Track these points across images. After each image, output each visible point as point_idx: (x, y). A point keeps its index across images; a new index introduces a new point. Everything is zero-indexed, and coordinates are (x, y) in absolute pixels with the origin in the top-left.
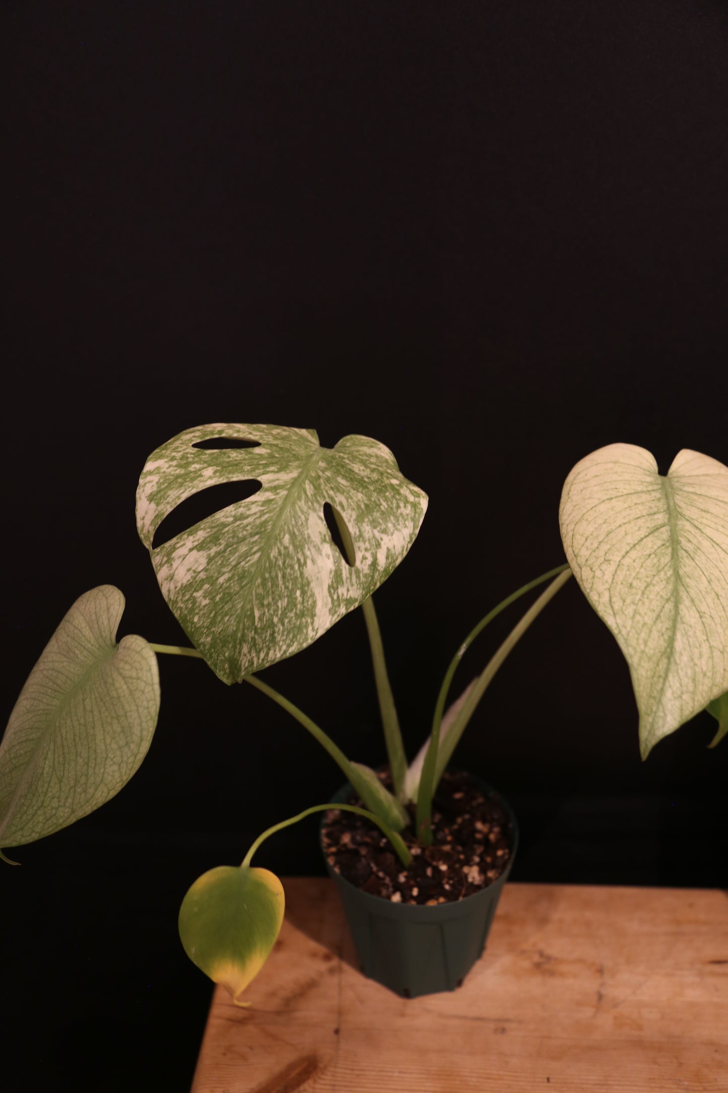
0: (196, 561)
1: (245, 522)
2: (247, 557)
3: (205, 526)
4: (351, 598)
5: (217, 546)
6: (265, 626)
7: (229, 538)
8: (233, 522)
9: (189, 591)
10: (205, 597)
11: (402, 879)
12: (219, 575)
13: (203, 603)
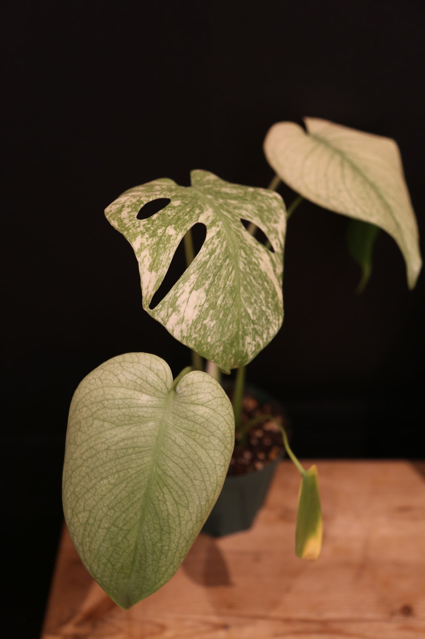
0: (198, 298)
1: (217, 253)
2: (229, 277)
3: (193, 271)
4: (281, 273)
5: (208, 280)
6: (259, 316)
7: (213, 270)
8: (210, 258)
9: (199, 322)
10: (212, 320)
12: (217, 300)
13: (212, 325)
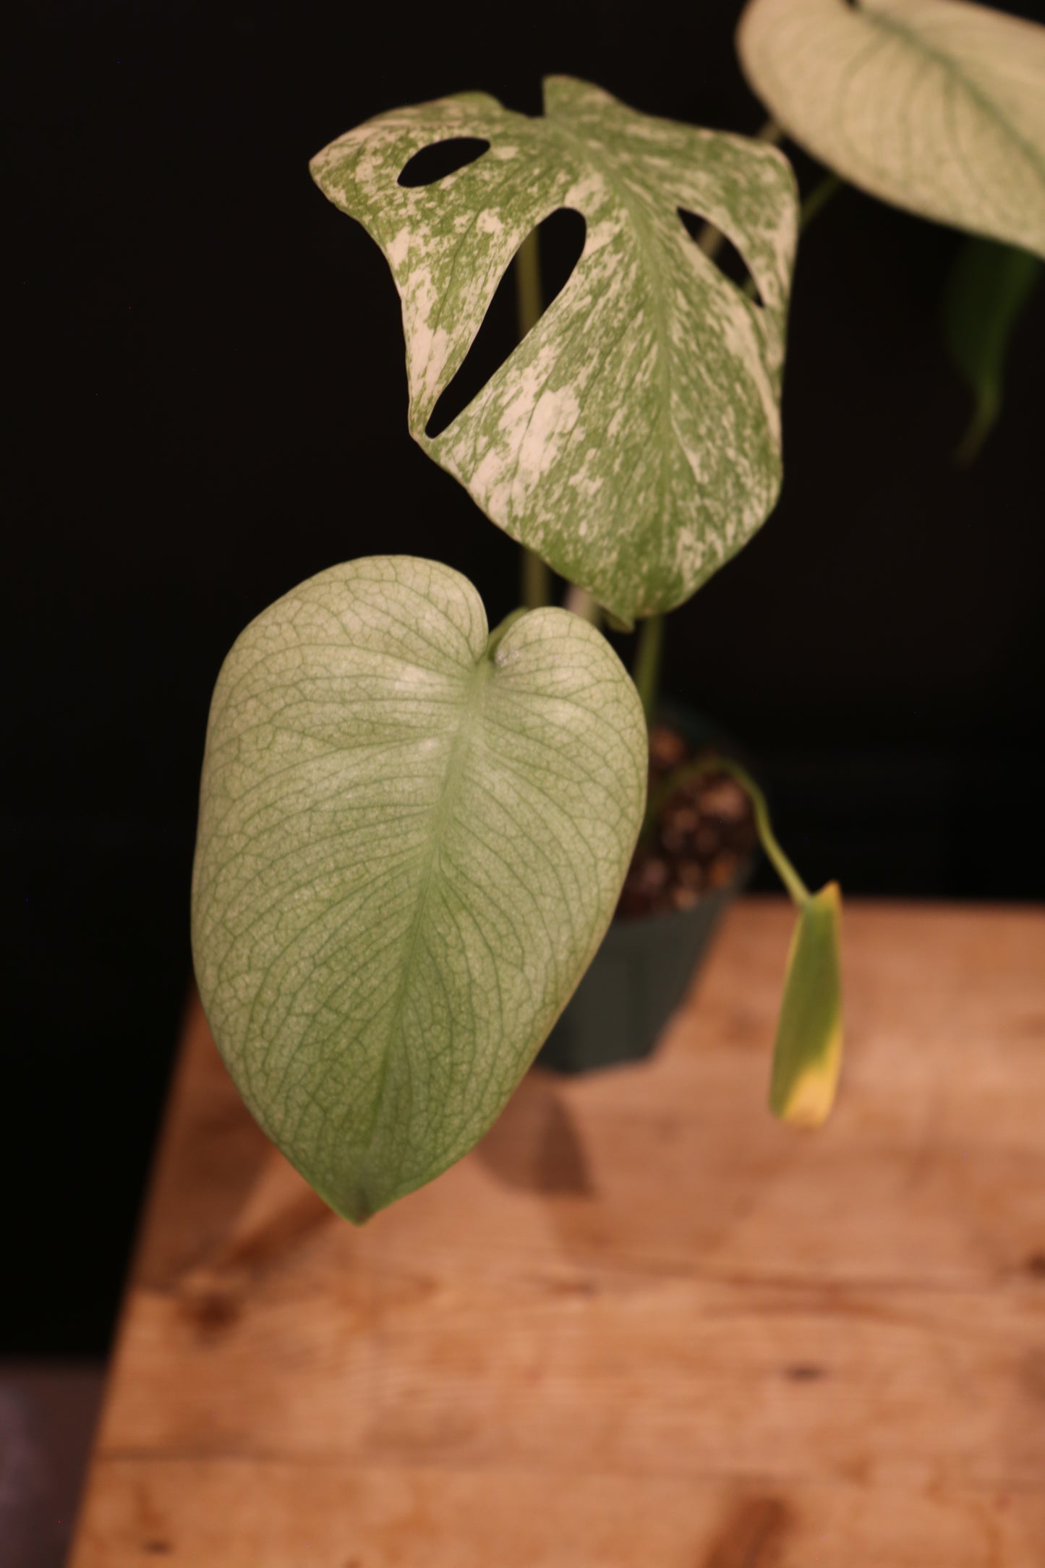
0: (559, 412)
1: (611, 294)
2: (641, 362)
3: (548, 336)
5: (587, 364)
6: (718, 474)
7: (601, 338)
8: (594, 303)
9: (558, 481)
10: (592, 477)
12: (608, 421)
13: (592, 490)
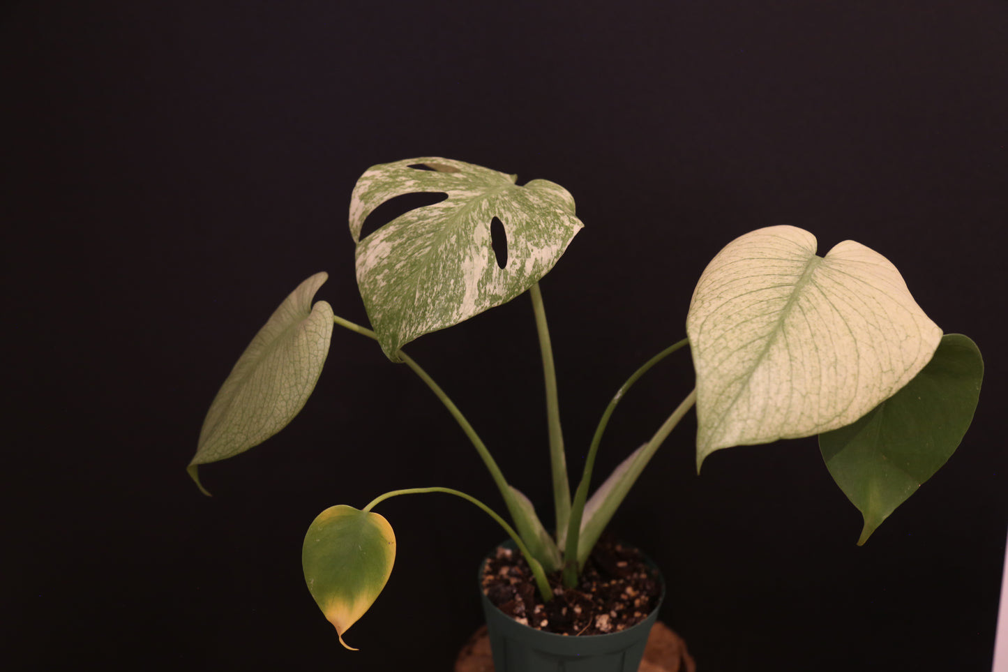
2: (420, 249)
4: (496, 294)
5: (401, 239)
6: (421, 305)
7: (411, 233)
9: (374, 274)
11: (537, 610)
13: (382, 285)
